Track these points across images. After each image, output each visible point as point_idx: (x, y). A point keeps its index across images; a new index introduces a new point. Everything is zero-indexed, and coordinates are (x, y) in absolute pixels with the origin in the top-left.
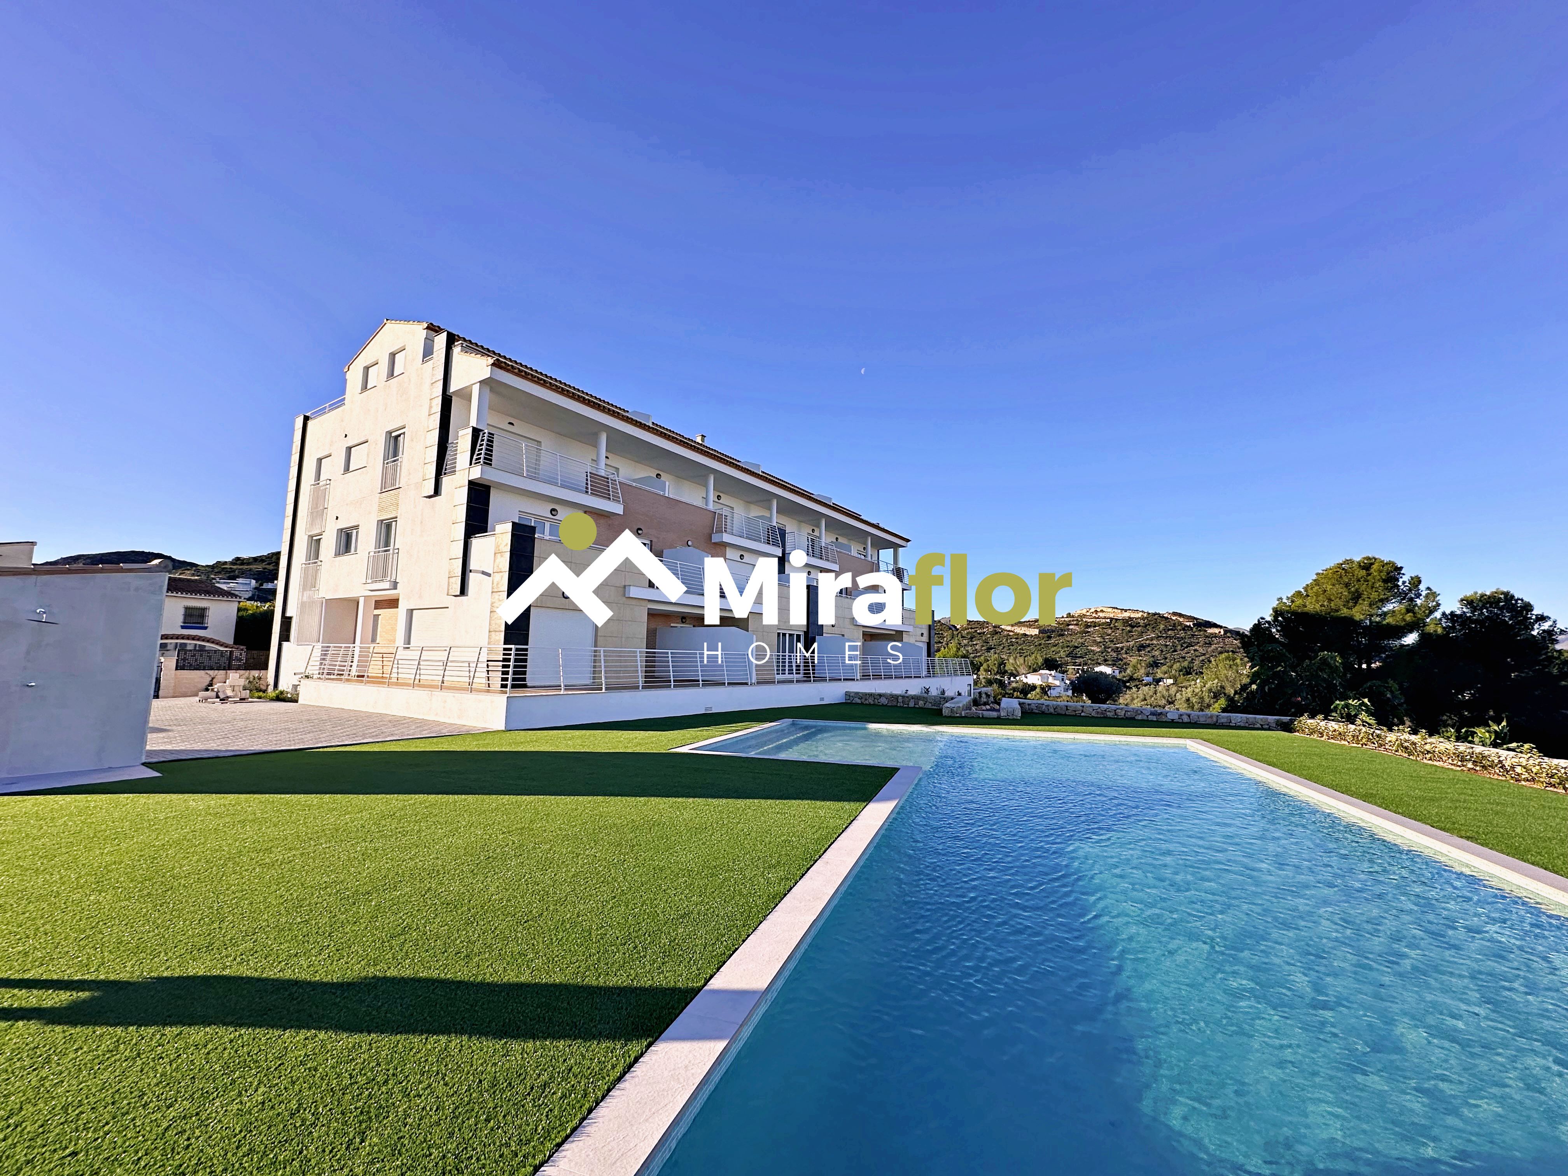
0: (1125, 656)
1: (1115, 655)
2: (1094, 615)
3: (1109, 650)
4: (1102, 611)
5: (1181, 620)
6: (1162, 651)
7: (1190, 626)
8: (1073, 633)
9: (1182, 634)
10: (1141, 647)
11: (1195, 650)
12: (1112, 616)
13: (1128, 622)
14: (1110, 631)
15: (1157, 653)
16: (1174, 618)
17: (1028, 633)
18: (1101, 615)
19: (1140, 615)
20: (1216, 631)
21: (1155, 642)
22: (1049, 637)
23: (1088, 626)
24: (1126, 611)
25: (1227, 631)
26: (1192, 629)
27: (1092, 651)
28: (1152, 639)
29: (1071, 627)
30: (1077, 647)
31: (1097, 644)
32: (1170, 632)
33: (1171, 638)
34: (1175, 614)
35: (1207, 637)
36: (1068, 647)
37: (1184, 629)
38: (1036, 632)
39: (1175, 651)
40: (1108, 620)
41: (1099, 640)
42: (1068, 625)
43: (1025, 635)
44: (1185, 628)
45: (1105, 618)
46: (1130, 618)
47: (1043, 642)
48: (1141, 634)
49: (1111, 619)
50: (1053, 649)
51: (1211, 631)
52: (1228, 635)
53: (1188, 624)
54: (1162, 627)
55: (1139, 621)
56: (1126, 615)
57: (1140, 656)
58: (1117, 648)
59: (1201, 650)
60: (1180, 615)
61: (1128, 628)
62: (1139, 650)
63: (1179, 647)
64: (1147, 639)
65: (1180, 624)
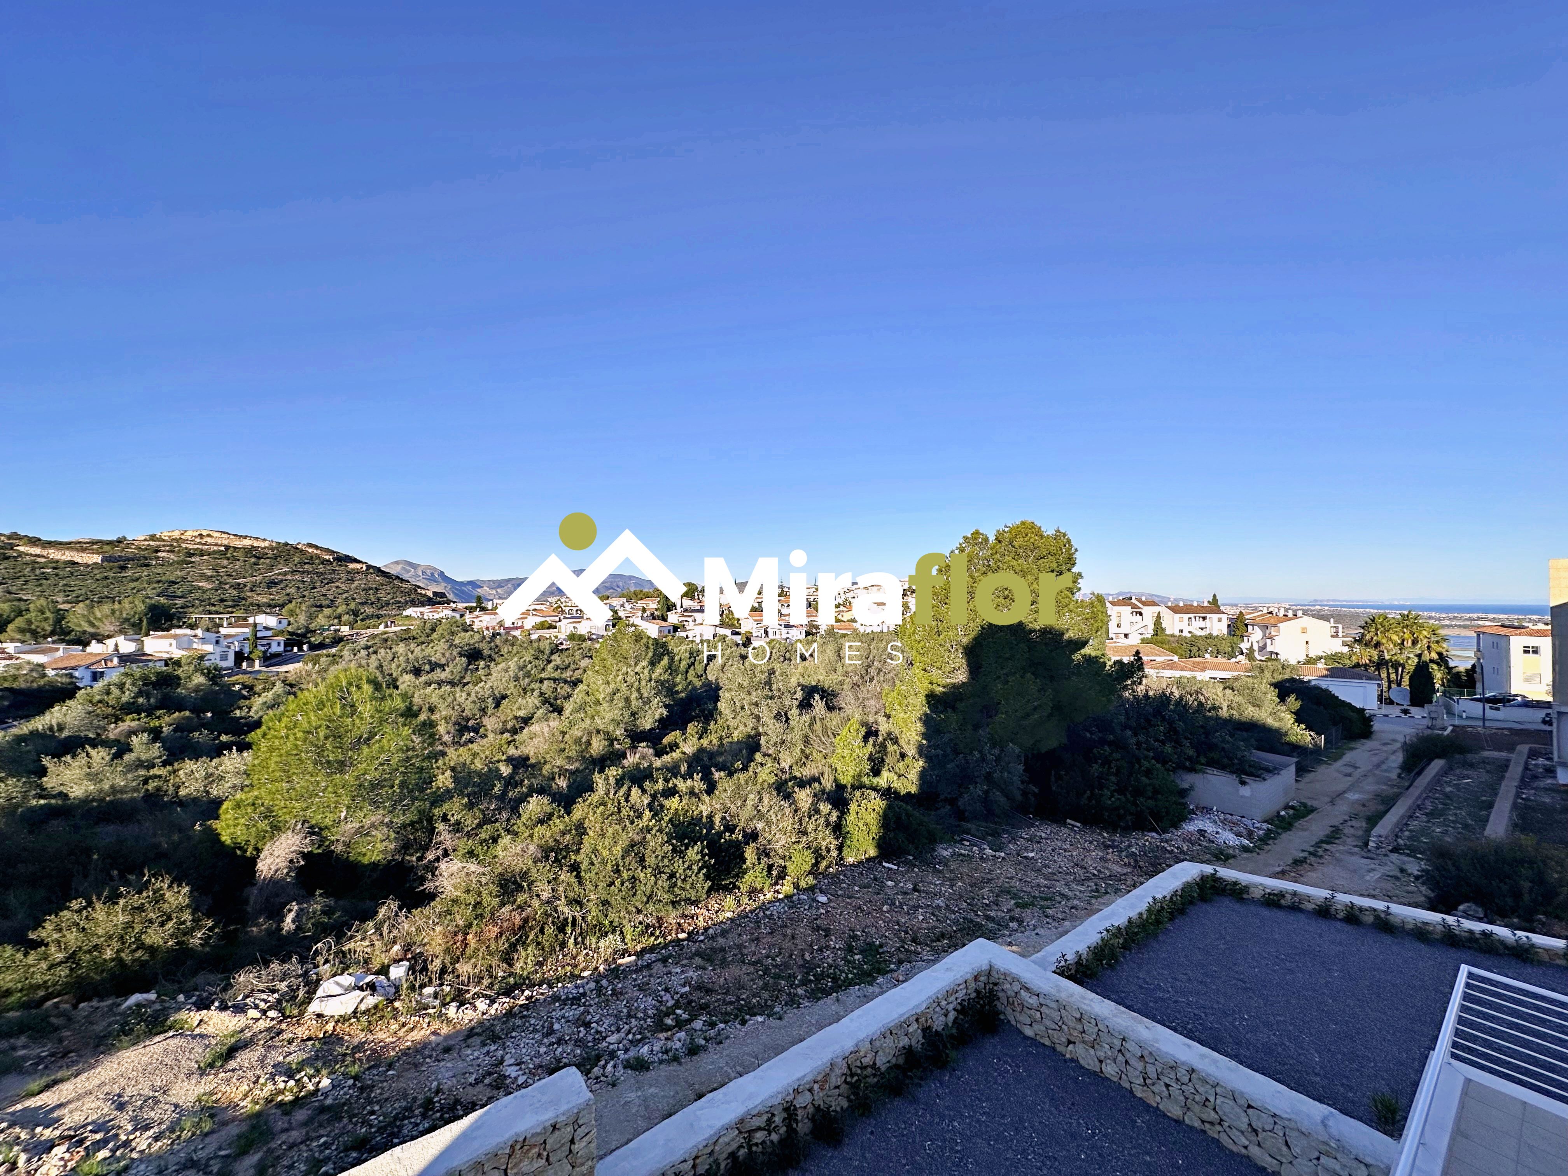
0: (249, 594)
1: (235, 593)
2: (198, 540)
3: (227, 587)
4: (209, 535)
5: (318, 552)
6: (298, 588)
7: (329, 561)
8: (165, 563)
9: (321, 568)
10: (272, 584)
11: (337, 587)
12: (226, 542)
13: (250, 551)
14: (225, 562)
15: (292, 591)
16: (310, 550)
17: (79, 560)
18: (209, 540)
19: (266, 544)
20: (358, 566)
21: (289, 577)
22: (123, 568)
23: (191, 555)
24: (245, 537)
25: (369, 567)
26: (331, 563)
27: (199, 588)
28: (285, 574)
29: (160, 554)
30: (175, 583)
31: (209, 579)
32: (306, 566)
33: (309, 573)
34: (310, 545)
35: (349, 573)
36: (159, 582)
37: (322, 563)
38: (97, 559)
39: (314, 588)
40: (223, 548)
41: (209, 573)
42: (157, 551)
43: (74, 563)
44: (324, 562)
45: (216, 545)
46: (253, 547)
47: (111, 574)
48: (271, 568)
49: (227, 547)
50: (133, 585)
51: (352, 566)
52: (371, 571)
53: (327, 557)
54: (297, 560)
55: (266, 551)
56: (247, 542)
57: (271, 594)
58: (239, 584)
59: (343, 587)
60: (317, 547)
61: (253, 560)
62: (269, 587)
63: (318, 584)
64: (279, 574)
65: (318, 557)
